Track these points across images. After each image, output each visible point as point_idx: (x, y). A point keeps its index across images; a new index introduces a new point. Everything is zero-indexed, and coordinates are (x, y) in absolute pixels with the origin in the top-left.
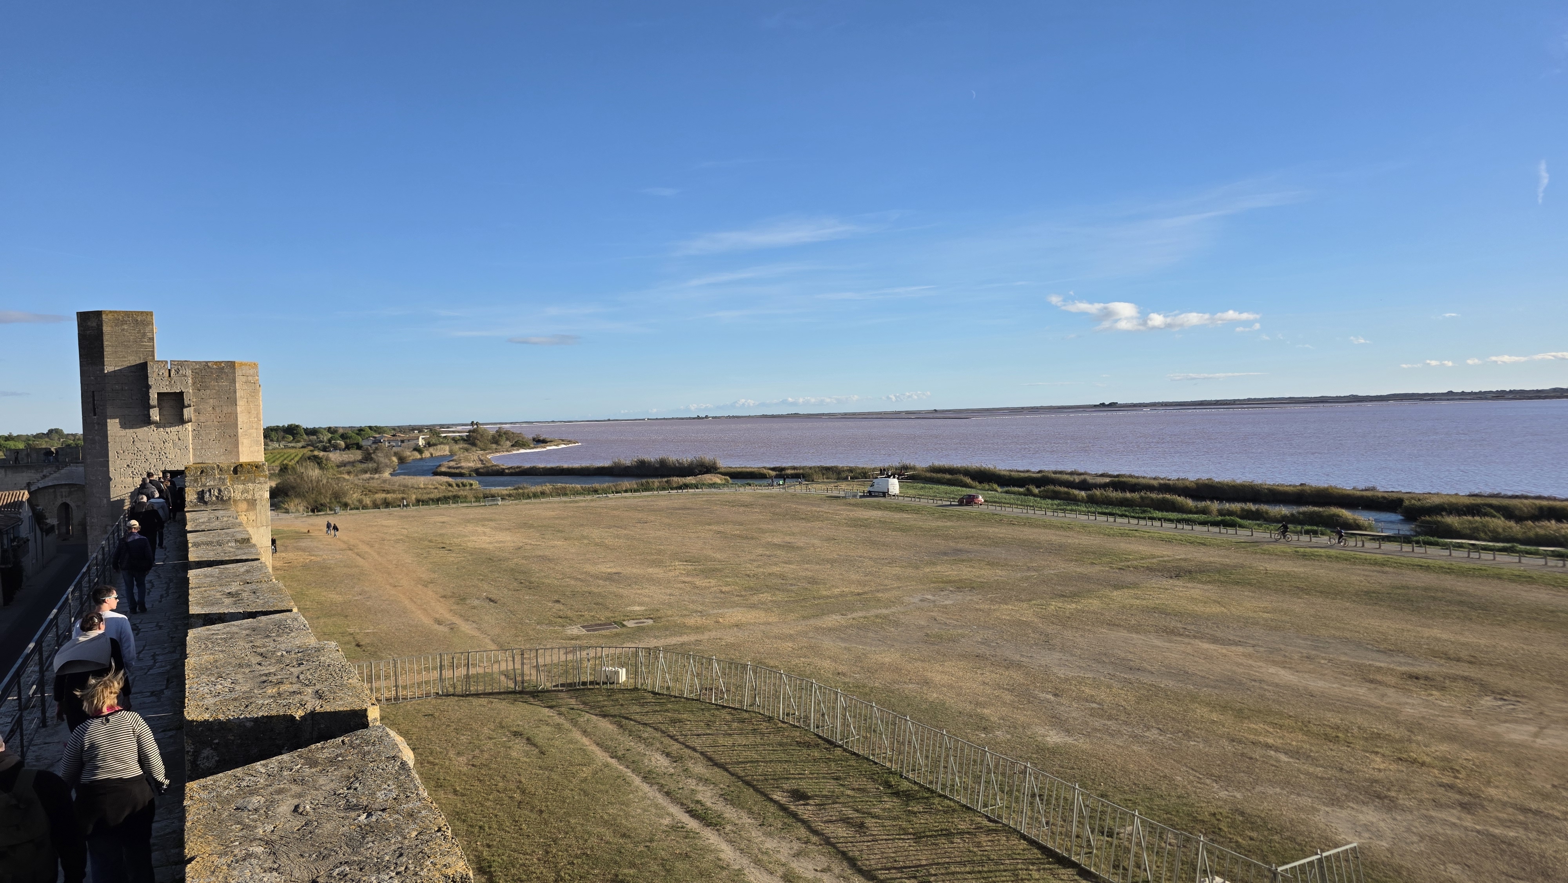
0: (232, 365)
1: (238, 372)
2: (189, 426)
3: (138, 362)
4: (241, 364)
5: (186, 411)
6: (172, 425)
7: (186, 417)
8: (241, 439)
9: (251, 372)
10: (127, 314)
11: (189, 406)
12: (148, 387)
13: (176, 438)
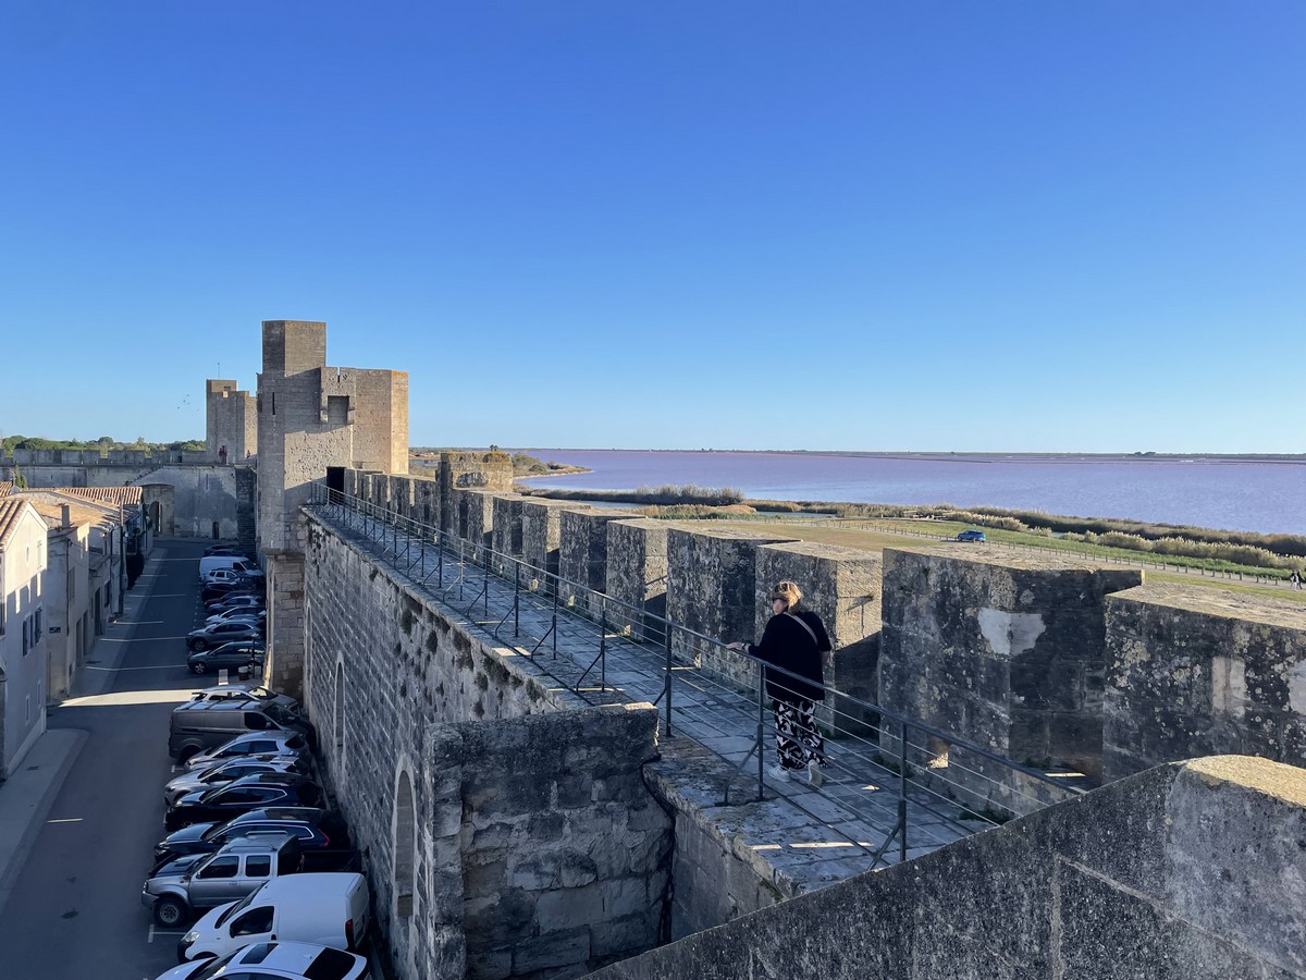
0: (389, 373)
1: (394, 381)
2: (351, 428)
3: (312, 368)
4: (396, 373)
5: (349, 413)
6: (337, 426)
7: (349, 419)
8: (393, 442)
9: (403, 380)
10: (306, 324)
11: (353, 409)
12: (320, 391)
13: (339, 438)
